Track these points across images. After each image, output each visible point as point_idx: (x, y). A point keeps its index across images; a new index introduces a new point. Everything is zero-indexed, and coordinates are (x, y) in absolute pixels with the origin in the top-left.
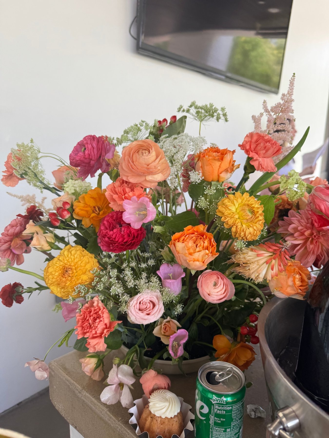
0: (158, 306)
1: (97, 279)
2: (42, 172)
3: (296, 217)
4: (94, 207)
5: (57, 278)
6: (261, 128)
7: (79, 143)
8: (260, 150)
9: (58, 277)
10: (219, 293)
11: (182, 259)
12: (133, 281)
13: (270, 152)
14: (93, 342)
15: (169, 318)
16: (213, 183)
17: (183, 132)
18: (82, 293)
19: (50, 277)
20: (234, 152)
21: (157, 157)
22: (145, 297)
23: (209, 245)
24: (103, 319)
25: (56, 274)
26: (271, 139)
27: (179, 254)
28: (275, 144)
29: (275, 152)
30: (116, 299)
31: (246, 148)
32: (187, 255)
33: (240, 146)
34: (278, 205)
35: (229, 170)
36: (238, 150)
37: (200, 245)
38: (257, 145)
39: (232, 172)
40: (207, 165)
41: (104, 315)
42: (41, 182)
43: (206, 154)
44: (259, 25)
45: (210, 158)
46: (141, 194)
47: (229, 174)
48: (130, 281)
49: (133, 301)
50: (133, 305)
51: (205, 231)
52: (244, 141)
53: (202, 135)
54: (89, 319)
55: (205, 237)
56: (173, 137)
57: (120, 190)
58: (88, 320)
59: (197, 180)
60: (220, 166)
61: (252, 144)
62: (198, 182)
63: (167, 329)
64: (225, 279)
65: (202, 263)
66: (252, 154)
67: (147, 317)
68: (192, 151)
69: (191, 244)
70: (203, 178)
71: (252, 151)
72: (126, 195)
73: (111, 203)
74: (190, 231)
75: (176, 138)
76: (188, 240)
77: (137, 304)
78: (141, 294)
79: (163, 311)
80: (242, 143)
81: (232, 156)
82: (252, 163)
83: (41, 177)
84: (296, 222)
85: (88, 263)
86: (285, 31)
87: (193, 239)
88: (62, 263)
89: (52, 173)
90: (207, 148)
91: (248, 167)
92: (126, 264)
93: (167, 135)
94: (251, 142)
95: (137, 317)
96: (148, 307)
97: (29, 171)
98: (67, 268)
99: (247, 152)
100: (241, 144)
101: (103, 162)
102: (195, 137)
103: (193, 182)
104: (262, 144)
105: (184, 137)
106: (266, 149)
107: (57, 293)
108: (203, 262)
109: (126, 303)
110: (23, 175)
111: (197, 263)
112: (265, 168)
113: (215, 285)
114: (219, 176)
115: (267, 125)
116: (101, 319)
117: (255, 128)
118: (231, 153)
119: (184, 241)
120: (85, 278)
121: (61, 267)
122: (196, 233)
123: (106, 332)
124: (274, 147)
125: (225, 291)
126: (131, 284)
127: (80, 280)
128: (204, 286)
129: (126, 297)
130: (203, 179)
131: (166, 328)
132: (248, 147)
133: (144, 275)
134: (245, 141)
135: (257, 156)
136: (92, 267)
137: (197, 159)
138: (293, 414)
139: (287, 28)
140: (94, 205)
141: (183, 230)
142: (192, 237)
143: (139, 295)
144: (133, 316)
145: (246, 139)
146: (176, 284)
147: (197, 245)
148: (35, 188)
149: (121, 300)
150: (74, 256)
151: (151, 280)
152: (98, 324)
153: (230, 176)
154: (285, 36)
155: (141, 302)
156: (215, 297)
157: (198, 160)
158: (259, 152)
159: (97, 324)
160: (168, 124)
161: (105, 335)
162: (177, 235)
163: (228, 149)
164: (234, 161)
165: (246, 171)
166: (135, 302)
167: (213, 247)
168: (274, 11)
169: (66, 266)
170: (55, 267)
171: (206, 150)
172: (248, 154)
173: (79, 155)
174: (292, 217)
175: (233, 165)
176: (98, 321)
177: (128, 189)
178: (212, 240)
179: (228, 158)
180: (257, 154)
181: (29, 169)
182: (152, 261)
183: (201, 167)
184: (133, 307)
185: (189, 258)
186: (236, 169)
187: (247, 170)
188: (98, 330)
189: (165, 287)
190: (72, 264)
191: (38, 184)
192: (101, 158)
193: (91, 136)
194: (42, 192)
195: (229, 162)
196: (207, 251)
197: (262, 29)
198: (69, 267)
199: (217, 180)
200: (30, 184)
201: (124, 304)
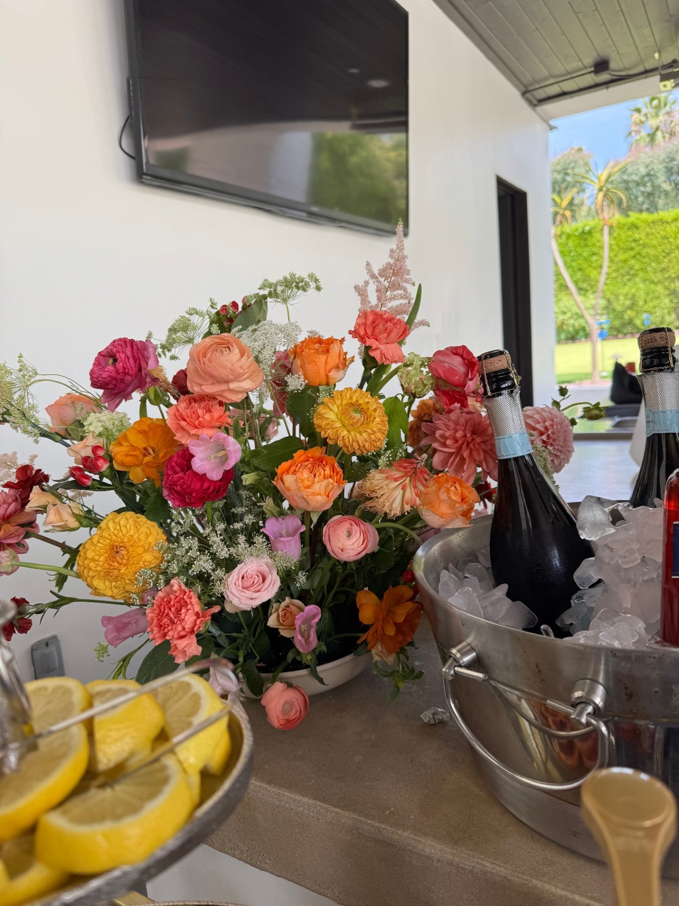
0: (270, 576)
1: (168, 556)
2: (33, 407)
3: (442, 420)
4: (145, 449)
5: (104, 564)
6: (370, 303)
7: (103, 354)
8: (380, 333)
9: (105, 562)
10: (356, 546)
11: (296, 498)
12: (227, 549)
13: (393, 335)
14: (181, 644)
15: (288, 599)
16: (321, 388)
17: (265, 319)
18: (150, 583)
19: (90, 565)
20: (342, 341)
21: (242, 355)
22: (250, 567)
23: (332, 472)
24: (192, 605)
25: (101, 559)
26: (393, 316)
27: (290, 492)
28: (398, 323)
29: (400, 334)
30: (204, 578)
31: (359, 335)
32: (302, 488)
33: (350, 332)
34: (422, 415)
35: (340, 366)
36: (349, 338)
37: (320, 474)
38: (374, 328)
39: (346, 369)
40: (309, 363)
41: (192, 600)
42: (35, 426)
43: (304, 347)
44: (354, 111)
45: (312, 351)
46: (221, 417)
47: (342, 372)
48: (222, 550)
49: (231, 576)
50: (233, 582)
51: (324, 455)
52: (357, 323)
53: (292, 320)
54: (170, 612)
55: (324, 463)
56: (250, 328)
57: (189, 413)
58: (168, 614)
59: (299, 387)
60: (326, 363)
61: (367, 327)
62: (301, 389)
63: (287, 616)
64: (361, 525)
65: (325, 497)
66: (369, 342)
67: (256, 595)
68: (284, 346)
69: (306, 474)
70: (307, 381)
71: (368, 338)
72: (201, 419)
73: (177, 434)
74: (303, 458)
75: (255, 330)
76: (301, 470)
77: (238, 579)
78: (242, 564)
79: (278, 584)
80: (355, 327)
81: (341, 347)
82: (372, 354)
83: (34, 416)
84: (443, 427)
85: (151, 533)
86: (402, 119)
87: (308, 467)
88: (108, 541)
89: (46, 409)
90: (304, 339)
91: (367, 360)
92: (209, 528)
93: (240, 327)
94: (365, 324)
95: (241, 597)
96: (255, 582)
97: (12, 408)
98: (117, 547)
99: (362, 339)
100: (353, 330)
101: (145, 378)
102: (283, 324)
103: (294, 390)
104: (381, 326)
105: (267, 327)
106: (387, 331)
107: (106, 589)
108: (328, 496)
109: (220, 580)
110: (5, 416)
111: (319, 498)
112: (390, 359)
113: (349, 534)
114: (327, 376)
115: (377, 296)
116: (189, 607)
117: (361, 304)
118: (339, 342)
119: (294, 472)
120: (149, 558)
121: (108, 547)
122: (311, 460)
123: (200, 623)
124: (398, 327)
125: (364, 541)
126: (223, 553)
127: (142, 563)
128: (332, 540)
129: (220, 573)
130: (307, 384)
131: (285, 615)
132: (362, 333)
133: (242, 538)
134: (358, 325)
135: (377, 343)
136: (157, 539)
137: (292, 356)
138: (468, 648)
139: (405, 113)
140: (145, 445)
141: (292, 457)
142: (307, 466)
143: (239, 566)
144: (235, 599)
145: (358, 321)
146: (293, 544)
147: (315, 475)
148: (26, 436)
149: (213, 577)
150: (126, 527)
151: (255, 540)
152: (186, 615)
153: (343, 375)
154: (404, 128)
155: (245, 576)
156: (351, 551)
157: (295, 357)
158: (379, 337)
159: (183, 615)
160: (240, 309)
161: (199, 627)
162: (285, 465)
163: (334, 337)
164: (346, 353)
165: (367, 366)
166: (236, 577)
167: (339, 474)
168: (378, 84)
169: (116, 544)
170: (98, 549)
171: (302, 342)
172: (365, 342)
173: (106, 369)
174: (436, 420)
175: (345, 359)
176: (183, 611)
177: (201, 410)
178: (336, 465)
179: (335, 348)
180: (377, 340)
181: (12, 405)
182: (250, 517)
183: (301, 366)
184: (234, 585)
185: (305, 493)
186: (350, 363)
187: (367, 364)
188: (186, 624)
189: (277, 550)
190: (126, 540)
191: (30, 428)
192: (143, 371)
193: (120, 340)
194: (37, 442)
195: (338, 355)
196: (331, 480)
197: (361, 117)
198: (121, 545)
199: (325, 383)
200: (17, 431)
201: (219, 582)
